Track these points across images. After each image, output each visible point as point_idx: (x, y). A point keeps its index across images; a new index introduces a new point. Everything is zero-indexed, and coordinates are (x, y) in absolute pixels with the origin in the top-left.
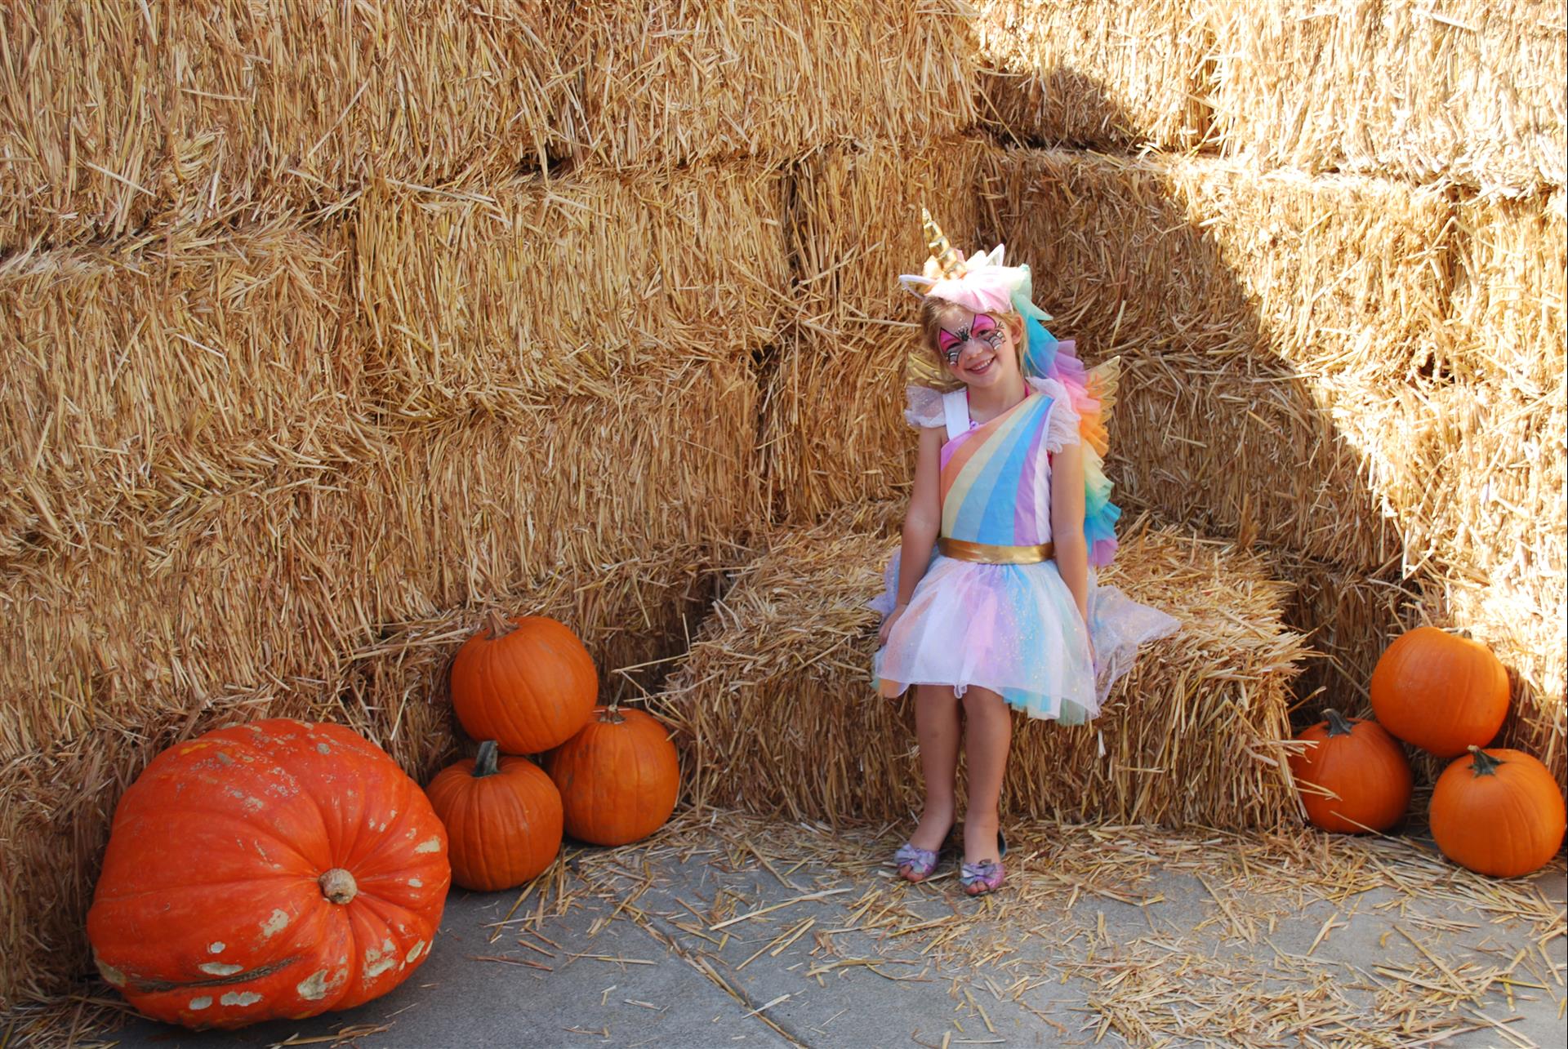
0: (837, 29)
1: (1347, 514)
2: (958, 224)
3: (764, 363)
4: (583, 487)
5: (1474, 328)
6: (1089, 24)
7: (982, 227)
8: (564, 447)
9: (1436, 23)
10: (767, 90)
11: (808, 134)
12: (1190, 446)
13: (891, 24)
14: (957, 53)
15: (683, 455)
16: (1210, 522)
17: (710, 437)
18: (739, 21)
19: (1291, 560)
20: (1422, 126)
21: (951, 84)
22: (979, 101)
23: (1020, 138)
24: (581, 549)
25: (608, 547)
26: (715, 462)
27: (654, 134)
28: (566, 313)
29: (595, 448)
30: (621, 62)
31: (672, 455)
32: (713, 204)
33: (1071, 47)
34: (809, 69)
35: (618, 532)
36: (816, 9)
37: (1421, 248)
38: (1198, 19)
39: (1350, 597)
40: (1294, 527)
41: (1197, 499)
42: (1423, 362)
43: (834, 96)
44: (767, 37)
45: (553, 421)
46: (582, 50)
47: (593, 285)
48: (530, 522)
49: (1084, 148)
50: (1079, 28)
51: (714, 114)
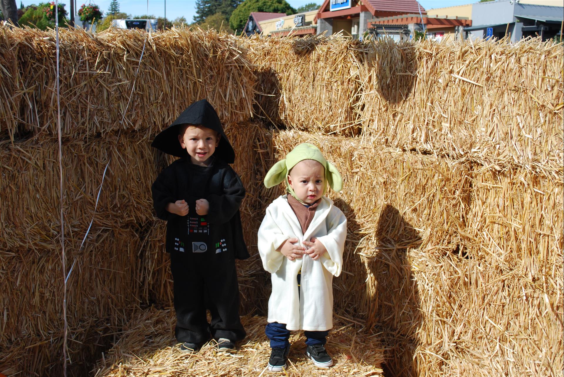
0: (184, 72)
1: (418, 317)
2: (245, 162)
3: (143, 229)
4: (37, 294)
5: (479, 233)
6: (305, 73)
7: (257, 165)
8: (27, 274)
9: (463, 81)
10: (145, 100)
11: (167, 121)
12: (347, 274)
13: (212, 71)
14: (245, 84)
15: (97, 275)
16: (355, 310)
17: (112, 266)
18: (131, 67)
19: (391, 335)
20: (455, 131)
21: (241, 99)
22: (255, 107)
23: (276, 124)
24: (36, 326)
25: (52, 322)
26: (115, 278)
27: (81, 121)
28: (28, 209)
29: (45, 274)
30: (63, 84)
31: (91, 275)
32: (116, 153)
33: (298, 84)
34: (168, 90)
35: (58, 315)
36: (172, 62)
37: (454, 192)
38: (353, 73)
39: (418, 358)
40: (393, 319)
41: (349, 300)
42: (454, 247)
43: (182, 103)
44: (146, 75)
45: (21, 262)
46: (40, 78)
47: (45, 194)
48: (5, 313)
49: (303, 130)
50: (301, 75)
51: (116, 111)
